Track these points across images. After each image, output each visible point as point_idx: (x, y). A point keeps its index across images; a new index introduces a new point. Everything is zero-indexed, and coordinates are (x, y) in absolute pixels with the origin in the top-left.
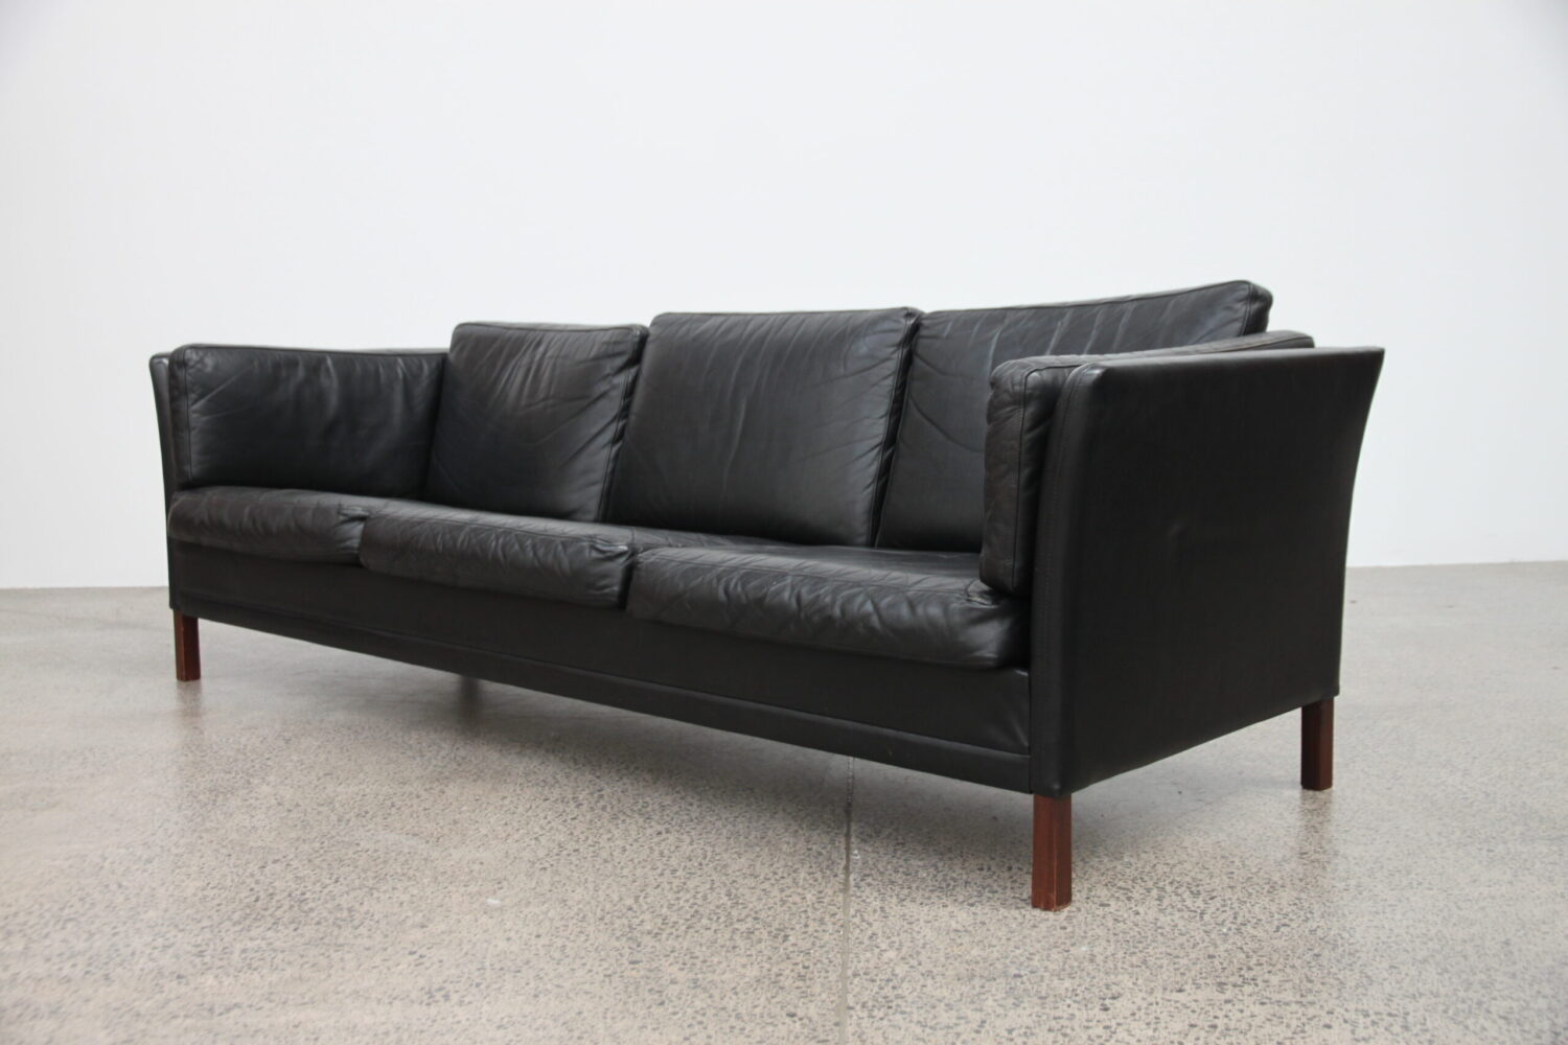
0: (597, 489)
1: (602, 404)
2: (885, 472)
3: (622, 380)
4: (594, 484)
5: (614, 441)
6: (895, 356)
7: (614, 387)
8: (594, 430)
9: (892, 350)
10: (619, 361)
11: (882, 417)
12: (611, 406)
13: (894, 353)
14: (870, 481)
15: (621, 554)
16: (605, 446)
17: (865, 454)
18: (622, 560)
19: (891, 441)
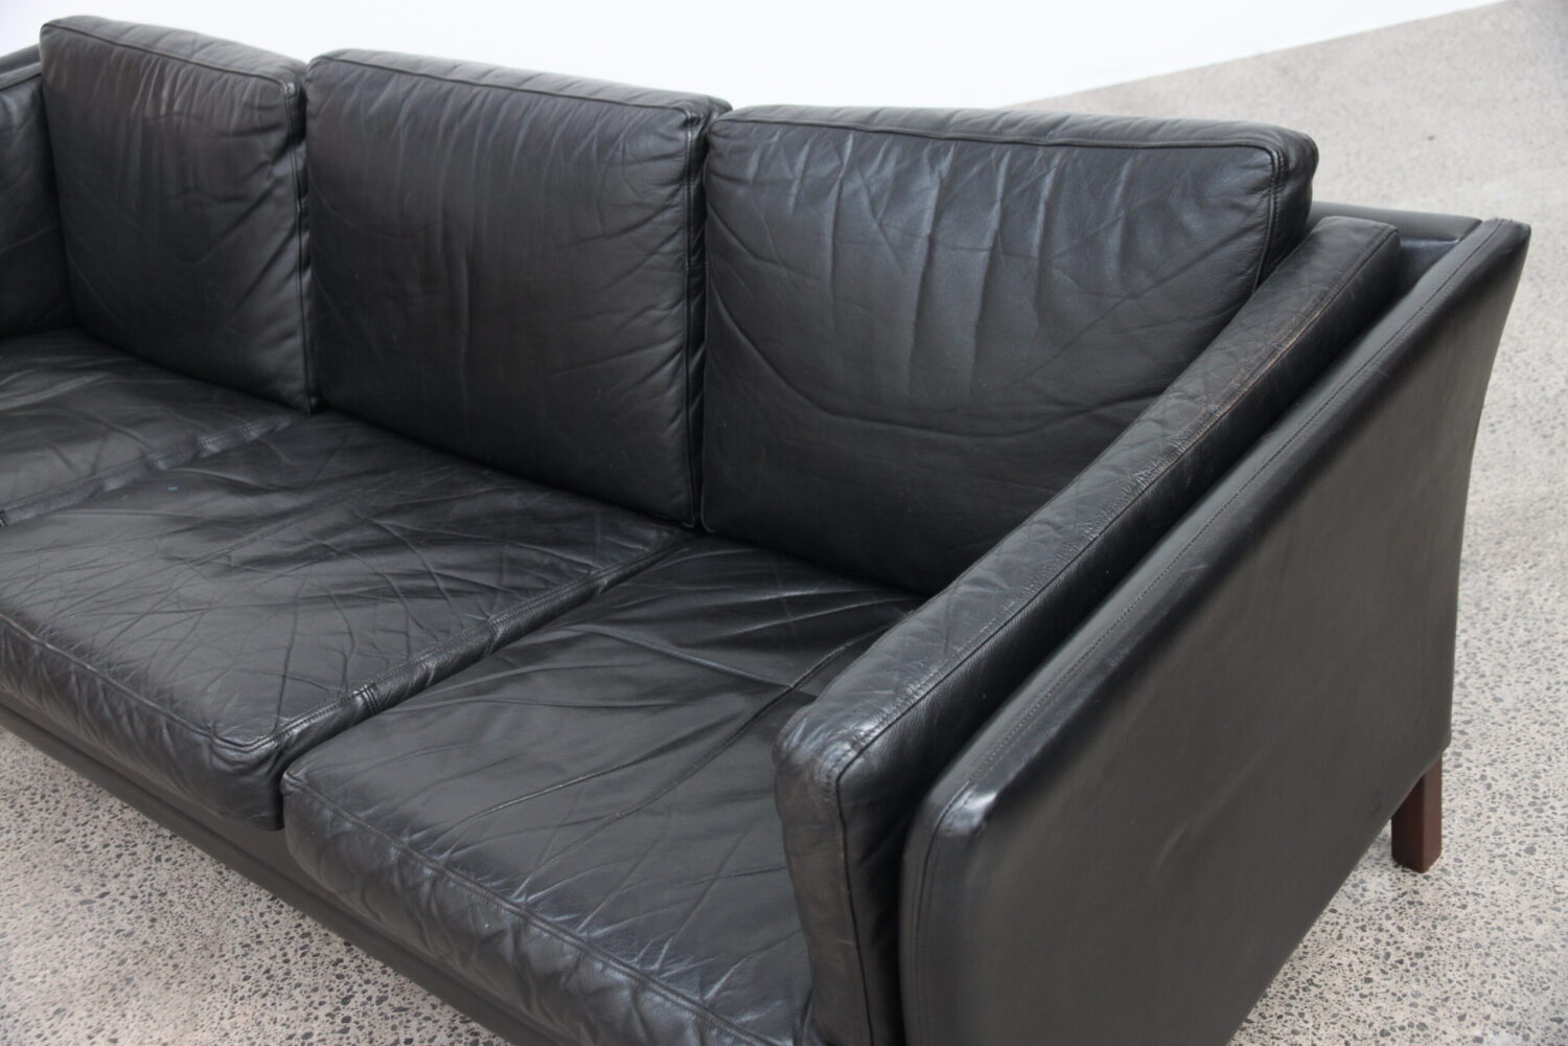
0: (295, 343)
1: (268, 209)
2: (696, 387)
3: (287, 167)
4: (289, 335)
5: (302, 266)
6: (677, 199)
7: (279, 182)
8: (269, 252)
9: (668, 190)
10: (276, 139)
11: (673, 306)
12: (281, 214)
13: (673, 195)
14: (672, 410)
15: (262, 761)
16: (289, 276)
17: (658, 369)
18: (264, 770)
19: (695, 338)
